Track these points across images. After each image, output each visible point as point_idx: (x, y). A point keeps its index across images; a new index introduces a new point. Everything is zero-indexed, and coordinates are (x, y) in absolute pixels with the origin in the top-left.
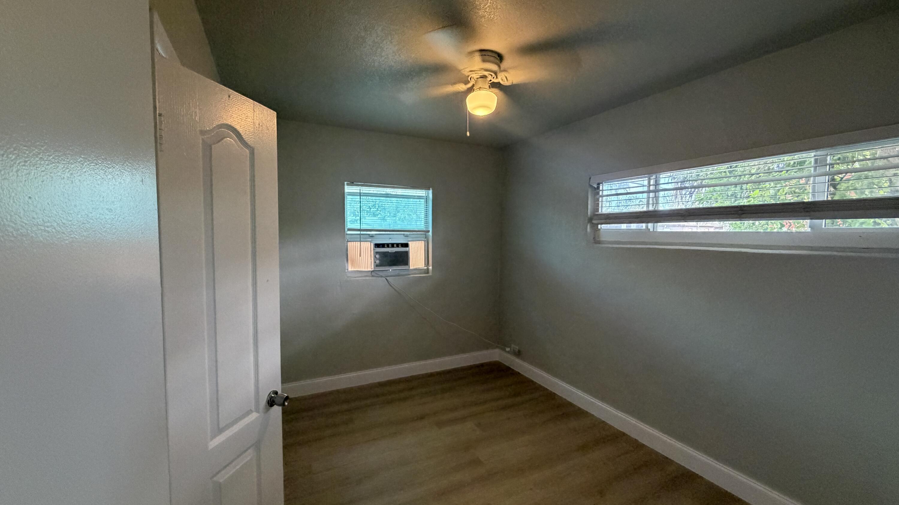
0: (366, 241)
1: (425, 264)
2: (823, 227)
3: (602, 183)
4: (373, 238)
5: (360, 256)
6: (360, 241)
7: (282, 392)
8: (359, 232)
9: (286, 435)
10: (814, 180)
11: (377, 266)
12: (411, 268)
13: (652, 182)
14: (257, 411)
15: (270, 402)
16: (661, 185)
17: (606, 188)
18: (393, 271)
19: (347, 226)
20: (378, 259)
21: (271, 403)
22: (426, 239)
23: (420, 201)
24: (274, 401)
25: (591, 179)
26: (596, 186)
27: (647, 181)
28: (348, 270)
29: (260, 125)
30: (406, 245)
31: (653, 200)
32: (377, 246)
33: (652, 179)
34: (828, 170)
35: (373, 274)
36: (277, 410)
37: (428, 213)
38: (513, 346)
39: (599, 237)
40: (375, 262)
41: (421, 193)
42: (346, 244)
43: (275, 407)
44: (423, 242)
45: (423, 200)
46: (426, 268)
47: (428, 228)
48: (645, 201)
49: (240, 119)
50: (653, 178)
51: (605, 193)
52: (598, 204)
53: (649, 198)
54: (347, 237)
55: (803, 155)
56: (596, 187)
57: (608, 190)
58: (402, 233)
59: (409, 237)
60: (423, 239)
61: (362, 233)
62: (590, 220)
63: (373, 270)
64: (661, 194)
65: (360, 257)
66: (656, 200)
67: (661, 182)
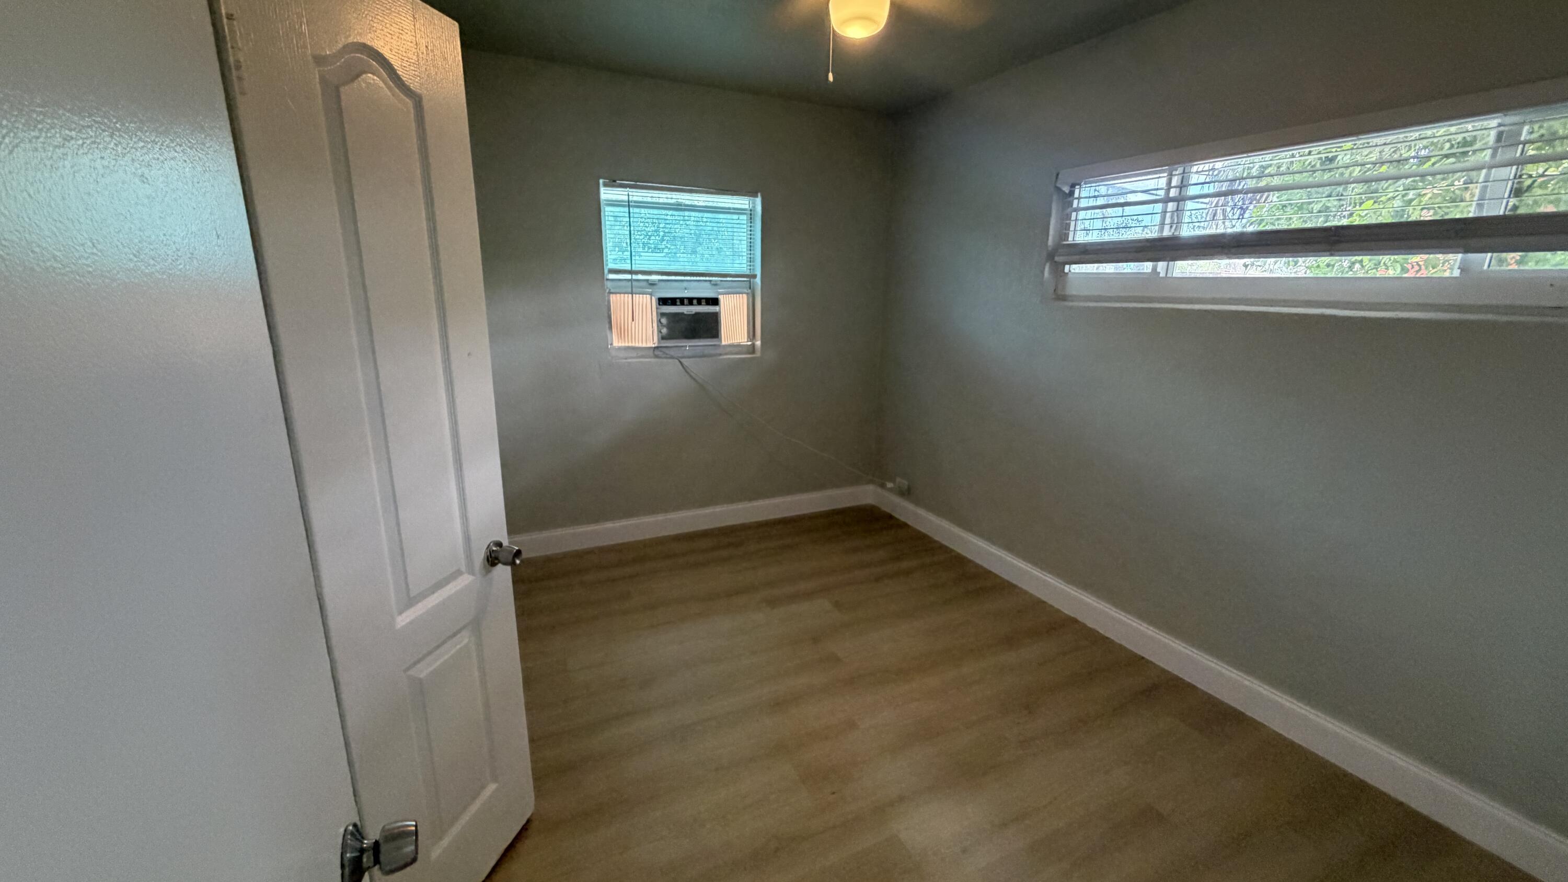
0: (643, 294)
1: (748, 336)
2: (1486, 267)
3: (1079, 184)
4: (655, 287)
5: (633, 320)
6: (632, 294)
7: (510, 543)
8: (628, 277)
9: (521, 613)
10: (1488, 175)
11: (663, 338)
12: (723, 343)
13: (1175, 181)
14: (471, 572)
15: (490, 559)
16: (1191, 187)
17: (1085, 194)
18: (691, 348)
19: (607, 265)
20: (664, 326)
21: (492, 560)
22: (749, 291)
23: (739, 219)
24: (496, 558)
25: (1060, 176)
26: (1066, 189)
27: (1165, 179)
28: (612, 344)
29: (429, 48)
30: (714, 302)
31: (1172, 217)
32: (663, 301)
33: (1175, 175)
34: (1518, 154)
35: (657, 352)
36: (503, 573)
37: (753, 243)
38: (898, 480)
39: (1064, 288)
40: (661, 332)
41: (741, 202)
42: (607, 298)
43: (500, 566)
44: (745, 296)
45: (744, 217)
46: (749, 343)
47: (753, 269)
48: (1157, 218)
49: (388, 34)
50: (1177, 173)
51: (1084, 204)
52: (1069, 225)
53: (1164, 212)
54: (609, 284)
55: (1476, 124)
56: (1067, 191)
57: (1090, 197)
58: (707, 278)
59: (718, 287)
60: (746, 291)
61: (635, 277)
62: (1051, 256)
63: (656, 345)
64: (1190, 205)
65: (634, 323)
66: (1177, 216)
67: (1193, 181)
